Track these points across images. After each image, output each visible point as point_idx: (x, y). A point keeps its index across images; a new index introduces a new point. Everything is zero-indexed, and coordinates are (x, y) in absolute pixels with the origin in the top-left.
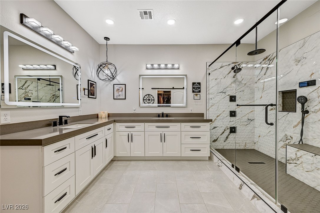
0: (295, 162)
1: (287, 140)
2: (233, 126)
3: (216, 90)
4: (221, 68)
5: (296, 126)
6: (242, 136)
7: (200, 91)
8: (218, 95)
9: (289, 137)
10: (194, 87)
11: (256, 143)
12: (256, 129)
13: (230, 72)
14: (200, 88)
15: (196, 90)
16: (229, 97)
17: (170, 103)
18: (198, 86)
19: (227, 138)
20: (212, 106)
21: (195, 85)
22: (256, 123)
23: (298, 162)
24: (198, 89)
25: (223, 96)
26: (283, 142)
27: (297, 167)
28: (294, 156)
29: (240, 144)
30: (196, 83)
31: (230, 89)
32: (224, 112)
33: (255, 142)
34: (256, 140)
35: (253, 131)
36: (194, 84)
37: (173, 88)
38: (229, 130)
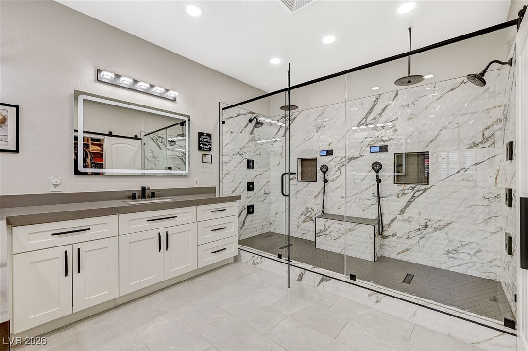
0: (324, 233)
1: (308, 212)
2: (249, 204)
3: (232, 150)
4: (237, 116)
5: (317, 196)
6: (259, 217)
7: (210, 149)
8: (233, 157)
9: (310, 210)
10: (201, 141)
11: (272, 223)
12: (272, 205)
13: (247, 125)
14: (210, 143)
15: (205, 147)
16: (246, 161)
17: (101, 166)
18: (208, 140)
19: (244, 222)
20: (226, 174)
21: (203, 137)
22: (272, 198)
23: (327, 233)
24: (208, 144)
25: (239, 161)
26: (305, 215)
27: (326, 238)
28: (322, 228)
29: (258, 228)
30: (205, 134)
31: (247, 149)
32: (241, 185)
33: (271, 221)
34: (271, 220)
35: (268, 209)
36: (201, 134)
37: (110, 134)
38: (246, 211)
